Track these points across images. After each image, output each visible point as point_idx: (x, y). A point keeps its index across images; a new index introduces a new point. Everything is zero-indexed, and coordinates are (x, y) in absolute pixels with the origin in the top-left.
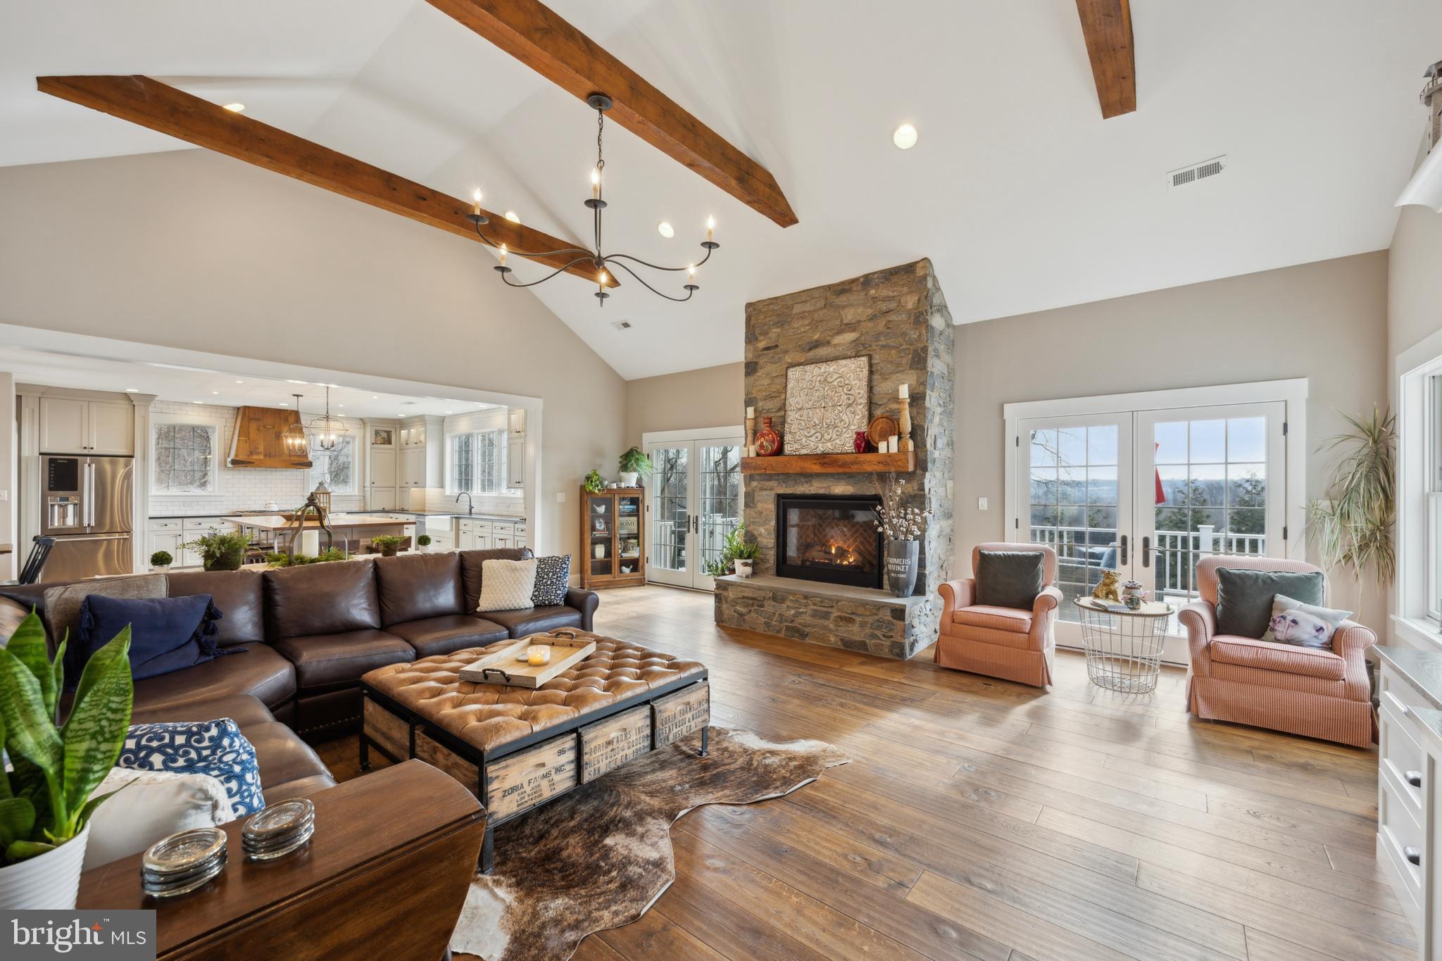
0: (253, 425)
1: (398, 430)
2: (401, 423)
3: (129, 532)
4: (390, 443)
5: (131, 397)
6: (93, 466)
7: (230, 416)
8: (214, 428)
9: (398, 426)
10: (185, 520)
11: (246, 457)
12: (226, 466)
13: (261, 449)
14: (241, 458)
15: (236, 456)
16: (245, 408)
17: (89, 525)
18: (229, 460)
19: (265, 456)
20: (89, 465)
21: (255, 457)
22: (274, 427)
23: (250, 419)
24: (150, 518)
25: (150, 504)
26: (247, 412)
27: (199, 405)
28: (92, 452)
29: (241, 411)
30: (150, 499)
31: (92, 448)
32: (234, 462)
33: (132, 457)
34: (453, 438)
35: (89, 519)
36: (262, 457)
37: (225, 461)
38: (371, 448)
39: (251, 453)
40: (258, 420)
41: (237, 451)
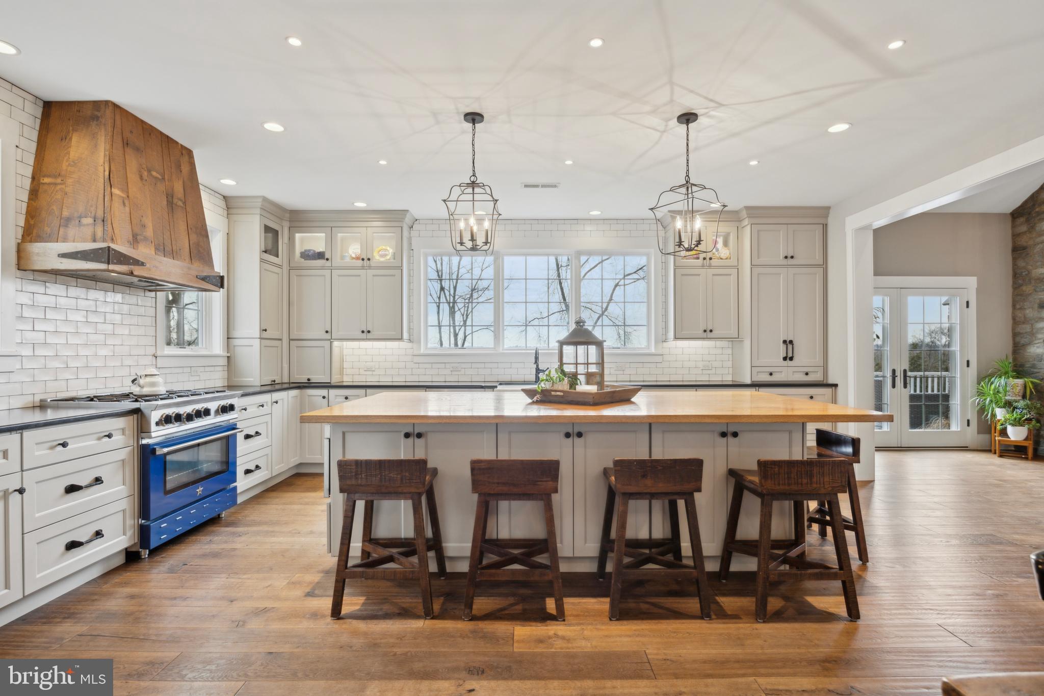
0: (132, 163)
13: (149, 230)
16: (111, 105)
22: (163, 179)
23: (126, 145)
38: (261, 261)
40: (137, 149)
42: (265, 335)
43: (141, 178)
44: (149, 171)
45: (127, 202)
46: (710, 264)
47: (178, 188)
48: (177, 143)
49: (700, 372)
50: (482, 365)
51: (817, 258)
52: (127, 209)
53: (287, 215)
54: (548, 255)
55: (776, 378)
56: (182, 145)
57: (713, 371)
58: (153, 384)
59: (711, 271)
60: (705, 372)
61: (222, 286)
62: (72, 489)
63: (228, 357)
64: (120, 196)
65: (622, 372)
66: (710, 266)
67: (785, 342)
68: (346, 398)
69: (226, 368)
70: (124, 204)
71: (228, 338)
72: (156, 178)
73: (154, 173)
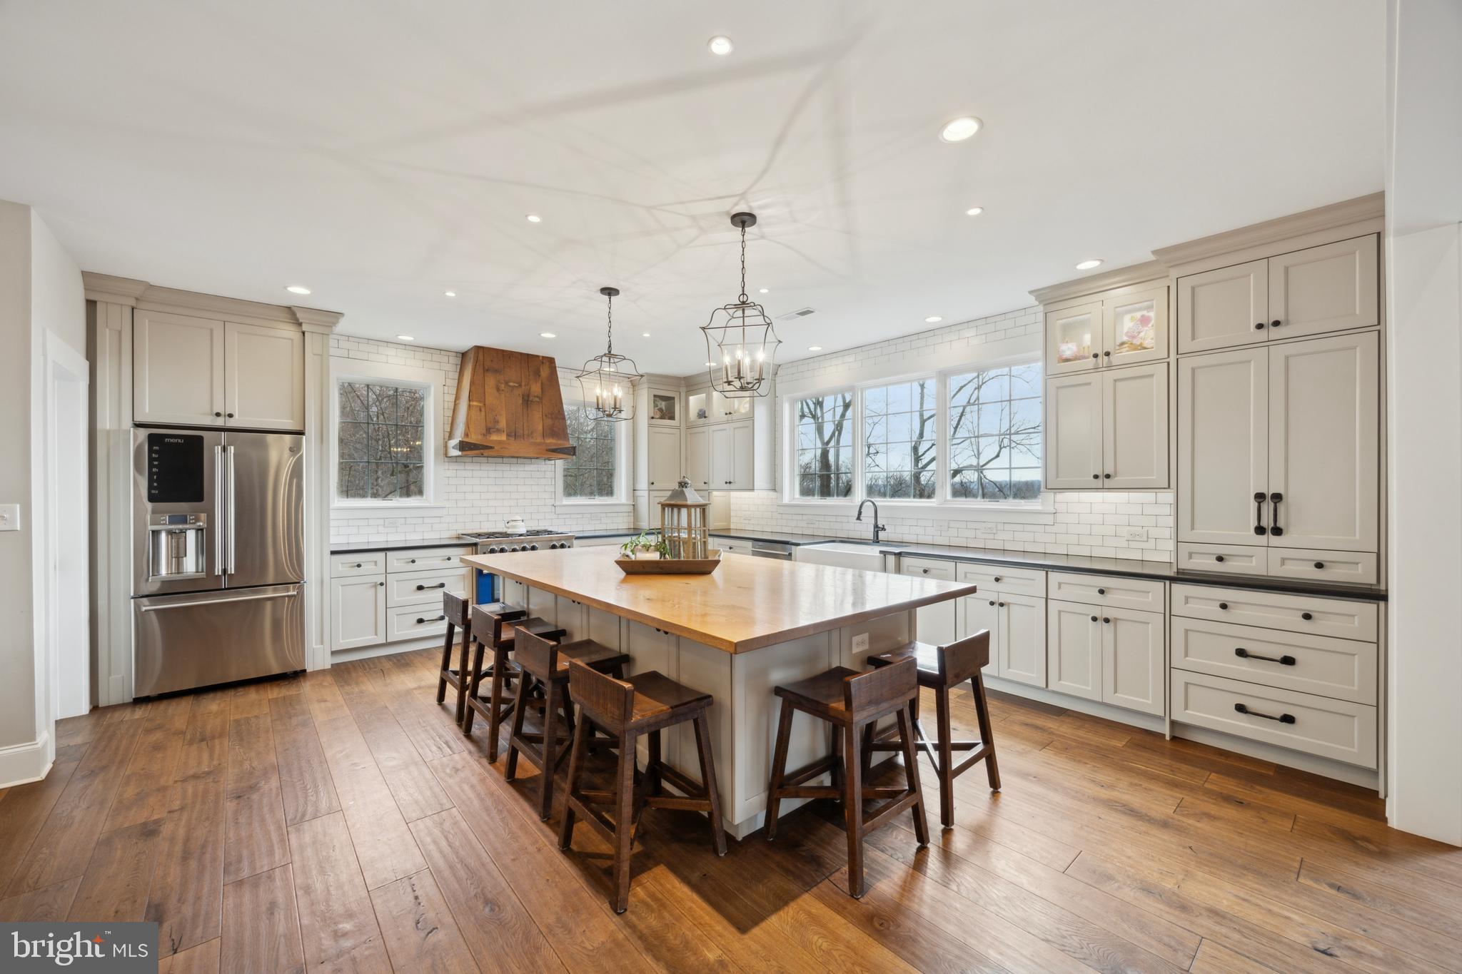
0: (491, 381)
1: (683, 395)
2: (690, 384)
3: (298, 582)
4: (672, 418)
5: (299, 315)
6: (232, 449)
7: (451, 365)
8: (427, 388)
9: (683, 390)
10: (389, 554)
11: (480, 437)
12: (446, 455)
13: (503, 424)
14: (473, 439)
15: (467, 435)
16: (478, 349)
17: (225, 571)
18: (454, 442)
19: (508, 435)
20: (224, 449)
21: (494, 437)
22: (520, 386)
23: (486, 370)
24: (333, 553)
25: (332, 523)
26: (481, 357)
27: (405, 345)
28: (232, 423)
29: (471, 356)
30: (333, 515)
31: (230, 416)
32: (463, 446)
33: (301, 433)
34: (793, 402)
35: (227, 559)
36: (504, 437)
37: (446, 447)
38: (650, 426)
39: (489, 431)
40: (497, 371)
41: (468, 425)
42: (653, 487)
43: (498, 389)
44: (507, 383)
45: (483, 410)
46: (1109, 361)
47: (536, 388)
48: (538, 356)
49: (1125, 544)
50: (833, 519)
51: (1358, 312)
52: (483, 413)
53: (683, 382)
54: (911, 381)
55: (1233, 567)
56: (543, 357)
57: (1151, 544)
58: (514, 527)
59: (1110, 376)
60: (1133, 544)
61: (574, 454)
62: (420, 588)
63: (634, 505)
64: (478, 406)
65: (991, 536)
66: (1110, 367)
67: (1260, 497)
68: (730, 548)
69: (632, 514)
70: (480, 410)
71: (634, 490)
72: (513, 387)
73: (511, 384)
